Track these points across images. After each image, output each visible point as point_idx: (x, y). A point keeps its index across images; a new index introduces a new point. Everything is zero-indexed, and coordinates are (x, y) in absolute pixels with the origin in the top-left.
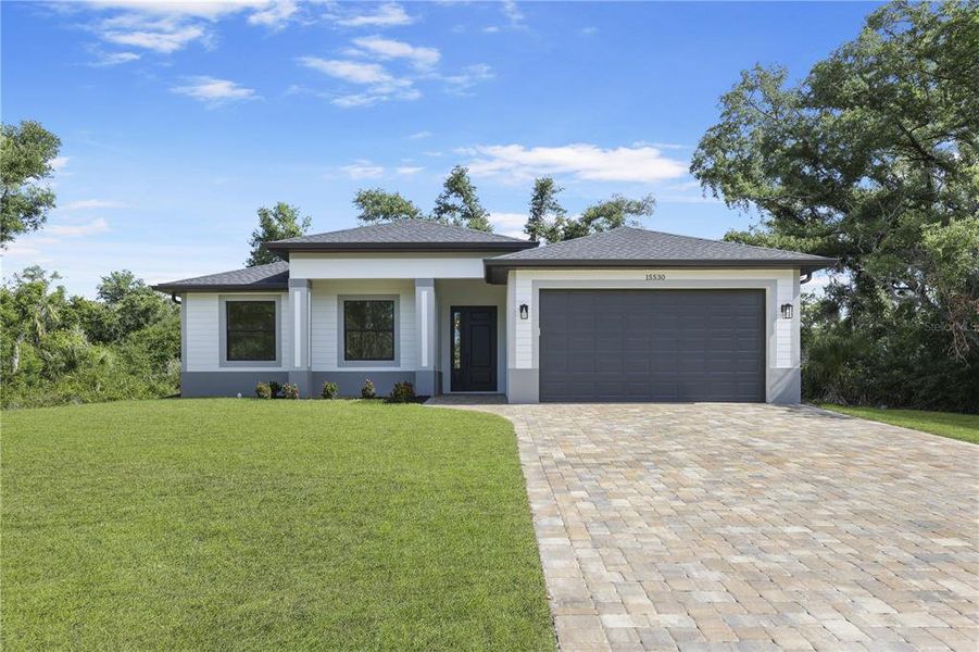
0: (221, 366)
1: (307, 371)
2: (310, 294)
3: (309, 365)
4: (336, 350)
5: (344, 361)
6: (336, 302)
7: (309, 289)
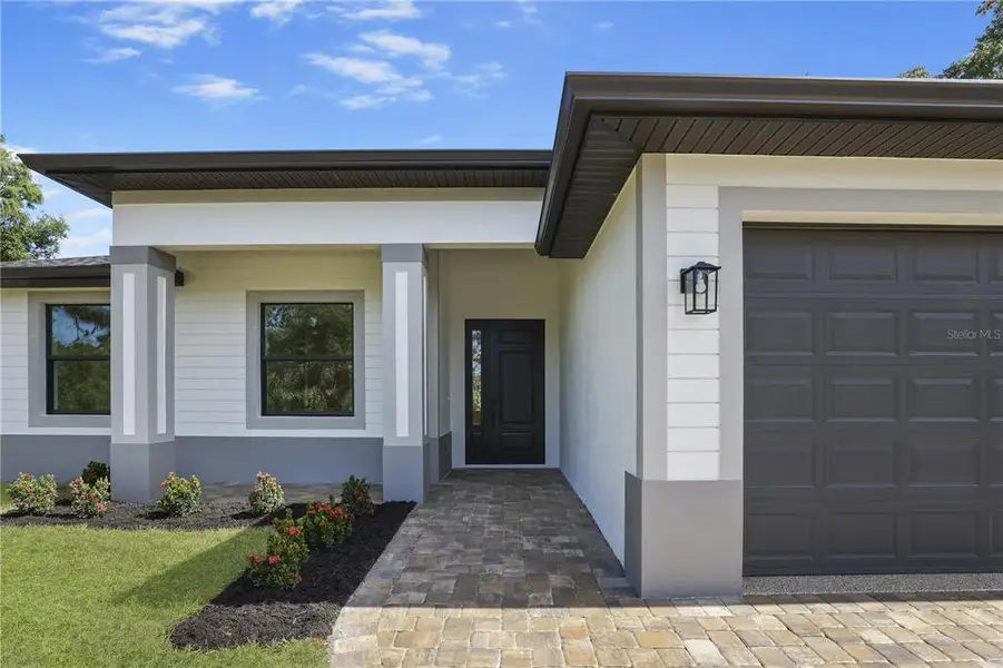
1: (151, 445)
2: (164, 280)
3: (162, 429)
4: (242, 395)
5: (259, 416)
6: (244, 304)
7: (160, 271)
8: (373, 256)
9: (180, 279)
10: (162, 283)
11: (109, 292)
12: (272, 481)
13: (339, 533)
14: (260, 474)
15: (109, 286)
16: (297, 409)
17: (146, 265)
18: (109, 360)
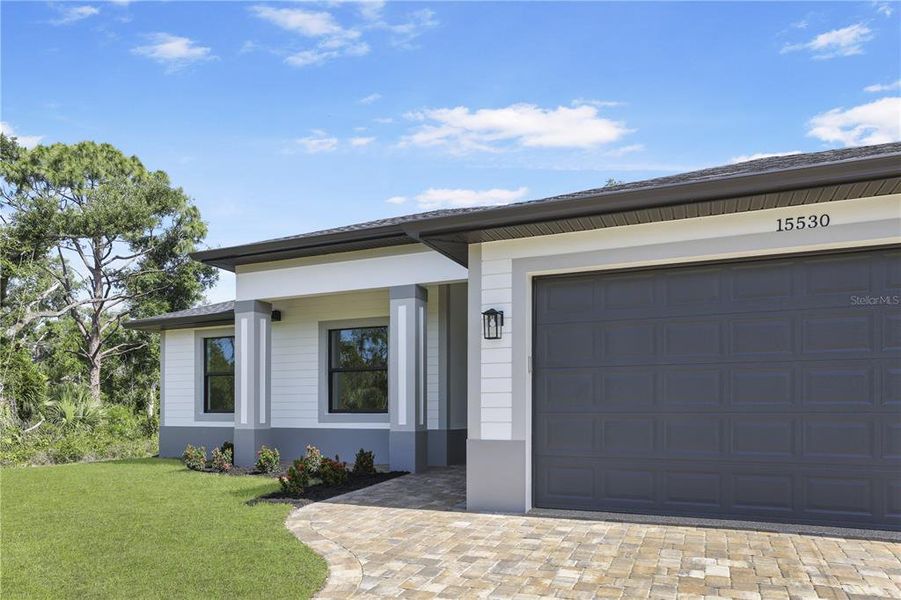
0: (196, 420)
1: (255, 430)
2: (265, 321)
3: (263, 420)
4: (316, 398)
5: (327, 414)
6: (317, 332)
7: (261, 314)
8: (385, 295)
9: (276, 316)
10: (263, 322)
11: (233, 328)
12: (317, 452)
13: (338, 478)
14: (309, 447)
15: (234, 323)
16: (352, 409)
17: (253, 313)
18: (233, 375)
